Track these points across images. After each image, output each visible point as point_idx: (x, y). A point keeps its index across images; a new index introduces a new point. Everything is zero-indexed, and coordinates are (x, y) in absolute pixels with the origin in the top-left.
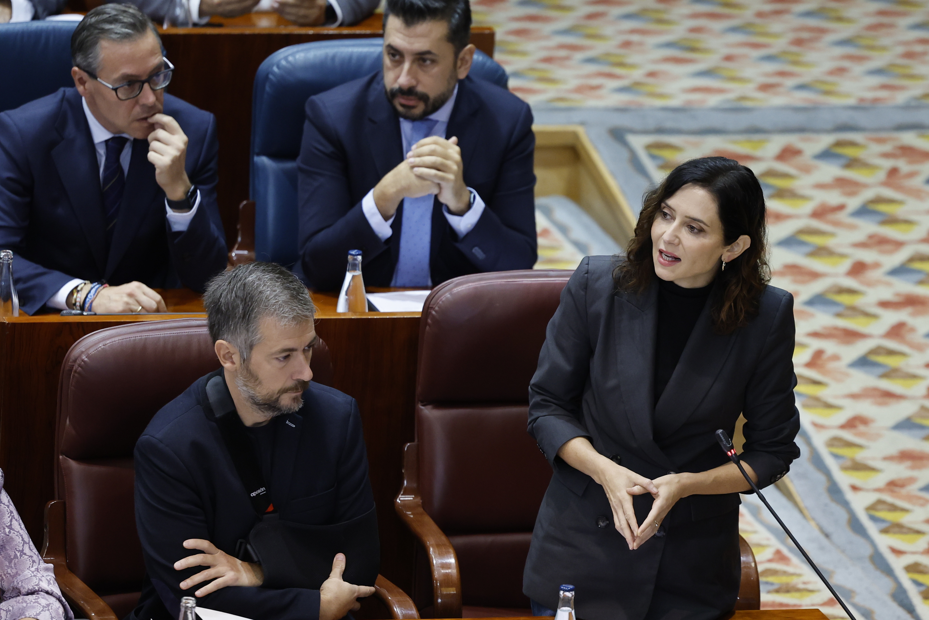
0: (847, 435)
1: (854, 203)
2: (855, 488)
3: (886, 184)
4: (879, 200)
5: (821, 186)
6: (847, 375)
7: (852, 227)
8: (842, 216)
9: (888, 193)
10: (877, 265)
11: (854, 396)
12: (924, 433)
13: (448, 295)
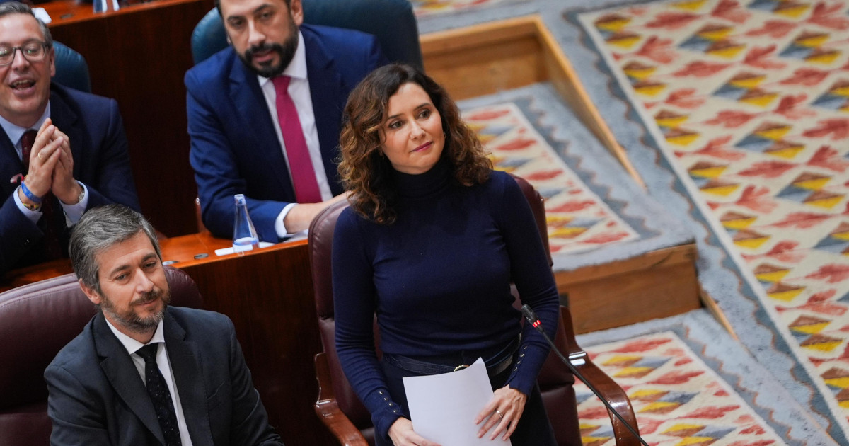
0: (773, 261)
1: (783, 43)
2: (779, 309)
3: (812, 20)
4: (806, 36)
5: (753, 33)
6: (774, 205)
7: (781, 67)
8: (773, 58)
9: (814, 28)
10: (803, 97)
11: (781, 224)
12: (842, 247)
13: (326, 221)
